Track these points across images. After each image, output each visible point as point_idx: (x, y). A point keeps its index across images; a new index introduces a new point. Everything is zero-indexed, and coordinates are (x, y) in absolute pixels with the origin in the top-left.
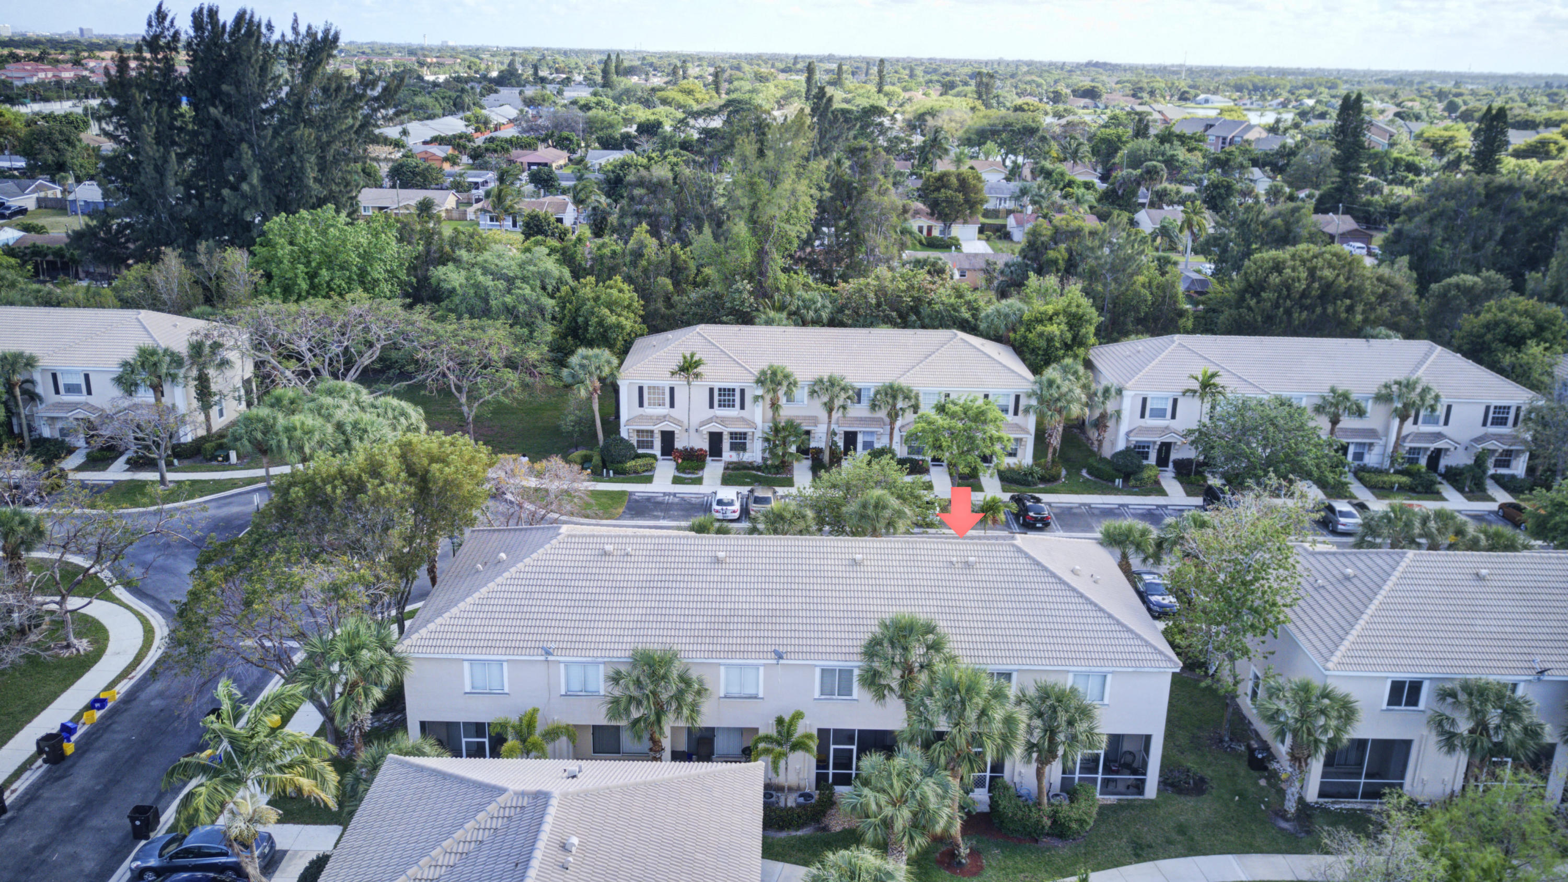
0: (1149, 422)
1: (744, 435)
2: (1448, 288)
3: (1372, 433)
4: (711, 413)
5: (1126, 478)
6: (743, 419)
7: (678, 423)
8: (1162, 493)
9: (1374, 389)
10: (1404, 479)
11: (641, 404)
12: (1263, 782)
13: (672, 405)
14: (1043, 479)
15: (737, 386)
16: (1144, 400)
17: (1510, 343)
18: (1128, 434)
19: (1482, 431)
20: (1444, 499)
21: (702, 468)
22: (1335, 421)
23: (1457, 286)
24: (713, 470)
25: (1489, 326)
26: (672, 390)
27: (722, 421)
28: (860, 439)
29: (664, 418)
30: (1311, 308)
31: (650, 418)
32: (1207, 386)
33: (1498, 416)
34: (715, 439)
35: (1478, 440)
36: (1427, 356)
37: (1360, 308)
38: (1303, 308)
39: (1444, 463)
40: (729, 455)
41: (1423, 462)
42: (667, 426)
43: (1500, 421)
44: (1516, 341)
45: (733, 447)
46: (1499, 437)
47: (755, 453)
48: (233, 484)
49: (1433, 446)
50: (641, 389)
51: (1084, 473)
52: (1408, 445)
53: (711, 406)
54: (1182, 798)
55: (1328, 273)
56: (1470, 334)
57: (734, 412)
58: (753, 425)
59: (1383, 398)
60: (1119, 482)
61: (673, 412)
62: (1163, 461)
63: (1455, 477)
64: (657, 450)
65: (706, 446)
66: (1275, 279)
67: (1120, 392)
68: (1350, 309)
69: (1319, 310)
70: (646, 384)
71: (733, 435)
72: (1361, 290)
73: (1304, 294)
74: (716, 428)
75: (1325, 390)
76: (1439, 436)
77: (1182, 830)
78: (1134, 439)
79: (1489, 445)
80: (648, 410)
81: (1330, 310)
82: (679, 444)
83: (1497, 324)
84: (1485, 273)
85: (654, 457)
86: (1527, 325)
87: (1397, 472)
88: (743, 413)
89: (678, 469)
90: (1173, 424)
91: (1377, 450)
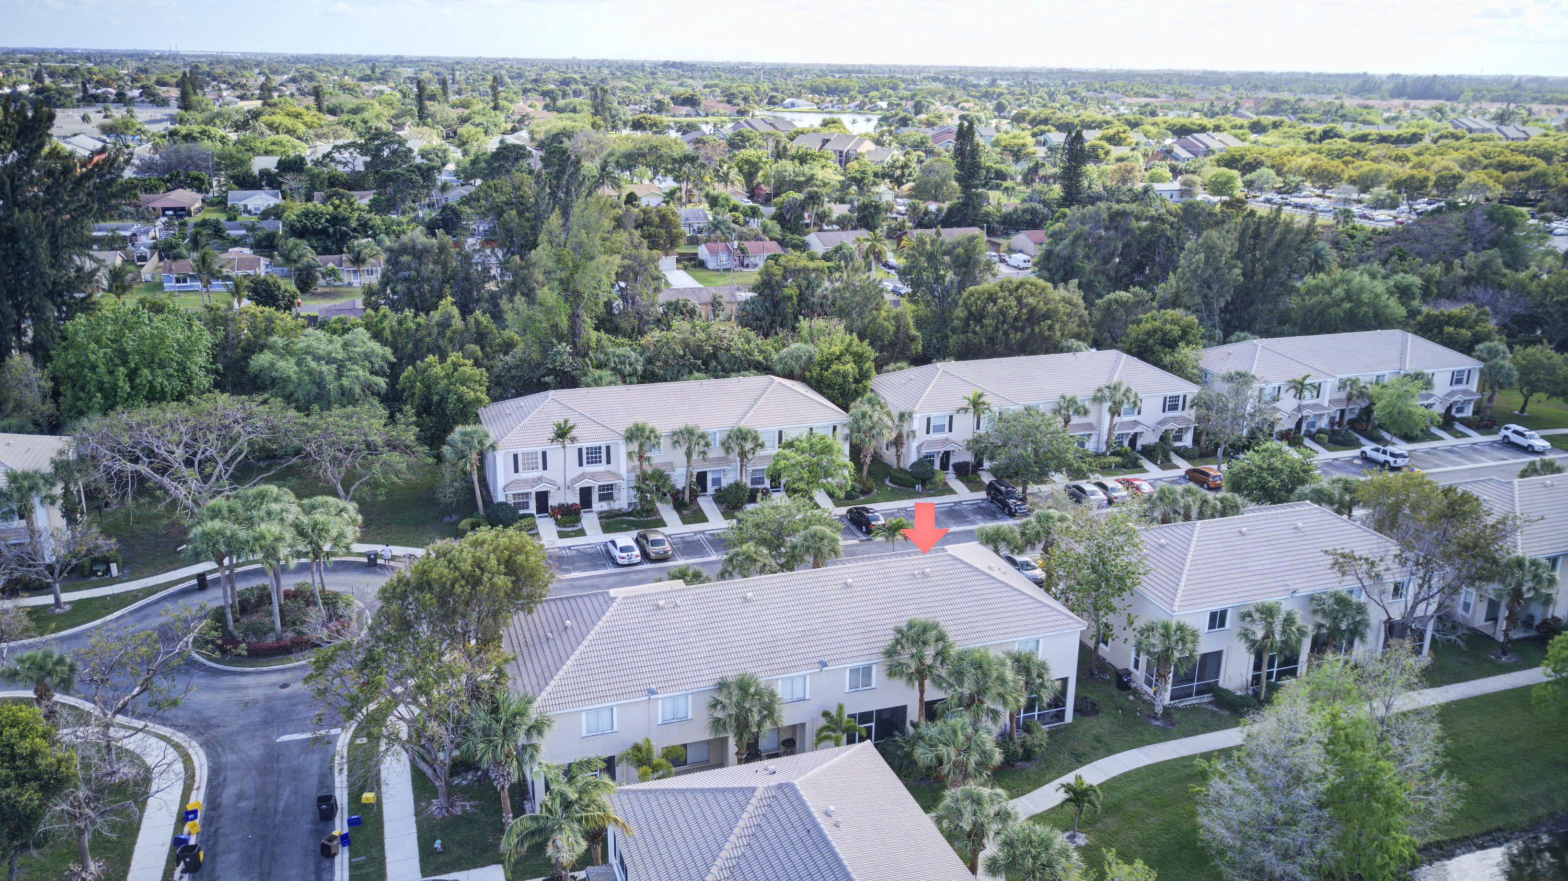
0: (934, 436)
1: (610, 487)
2: (1110, 303)
3: (1090, 426)
4: (580, 470)
5: (923, 483)
6: (610, 473)
7: (553, 483)
8: (951, 492)
9: (1091, 394)
10: (1118, 459)
11: (516, 470)
12: (1131, 698)
13: (545, 468)
14: (863, 492)
15: (603, 444)
16: (929, 419)
17: (1165, 346)
18: (919, 447)
19: (1163, 415)
20: (1146, 471)
21: (579, 520)
22: (1067, 421)
23: (1116, 301)
24: (589, 521)
25: (1149, 334)
26: (544, 454)
27: (593, 476)
28: (710, 477)
29: (540, 480)
30: (1022, 329)
31: (526, 481)
32: (977, 404)
33: (1172, 404)
34: (586, 493)
35: (1162, 423)
36: (1117, 363)
37: (1057, 326)
38: (1016, 330)
39: (1140, 443)
40: (598, 506)
41: (1126, 443)
42: (541, 488)
43: (1174, 407)
44: (1171, 344)
45: (602, 498)
46: (1175, 419)
47: (623, 500)
48: (133, 596)
49: (1132, 432)
50: (516, 456)
51: (887, 482)
52: (1116, 433)
53: (581, 464)
54: (1088, 719)
55: (1031, 300)
56: (1137, 340)
57: (601, 467)
58: (618, 476)
59: (1098, 399)
60: (918, 487)
61: (546, 474)
62: (944, 466)
63: (1149, 452)
64: (532, 509)
65: (576, 499)
66: (994, 309)
67: (910, 415)
68: (1051, 328)
69: (1028, 331)
70: (520, 451)
71: (602, 488)
72: (1056, 312)
73: (1016, 319)
74: (585, 483)
75: (1055, 397)
76: (1136, 423)
77: (1098, 739)
78: (924, 451)
79: (1168, 427)
80: (524, 475)
81: (1037, 330)
82: (553, 502)
83: (1155, 331)
84: (1132, 289)
85: (532, 516)
86: (1176, 331)
87: (1113, 454)
88: (609, 467)
89: (558, 523)
90: (950, 436)
91: (1094, 438)
